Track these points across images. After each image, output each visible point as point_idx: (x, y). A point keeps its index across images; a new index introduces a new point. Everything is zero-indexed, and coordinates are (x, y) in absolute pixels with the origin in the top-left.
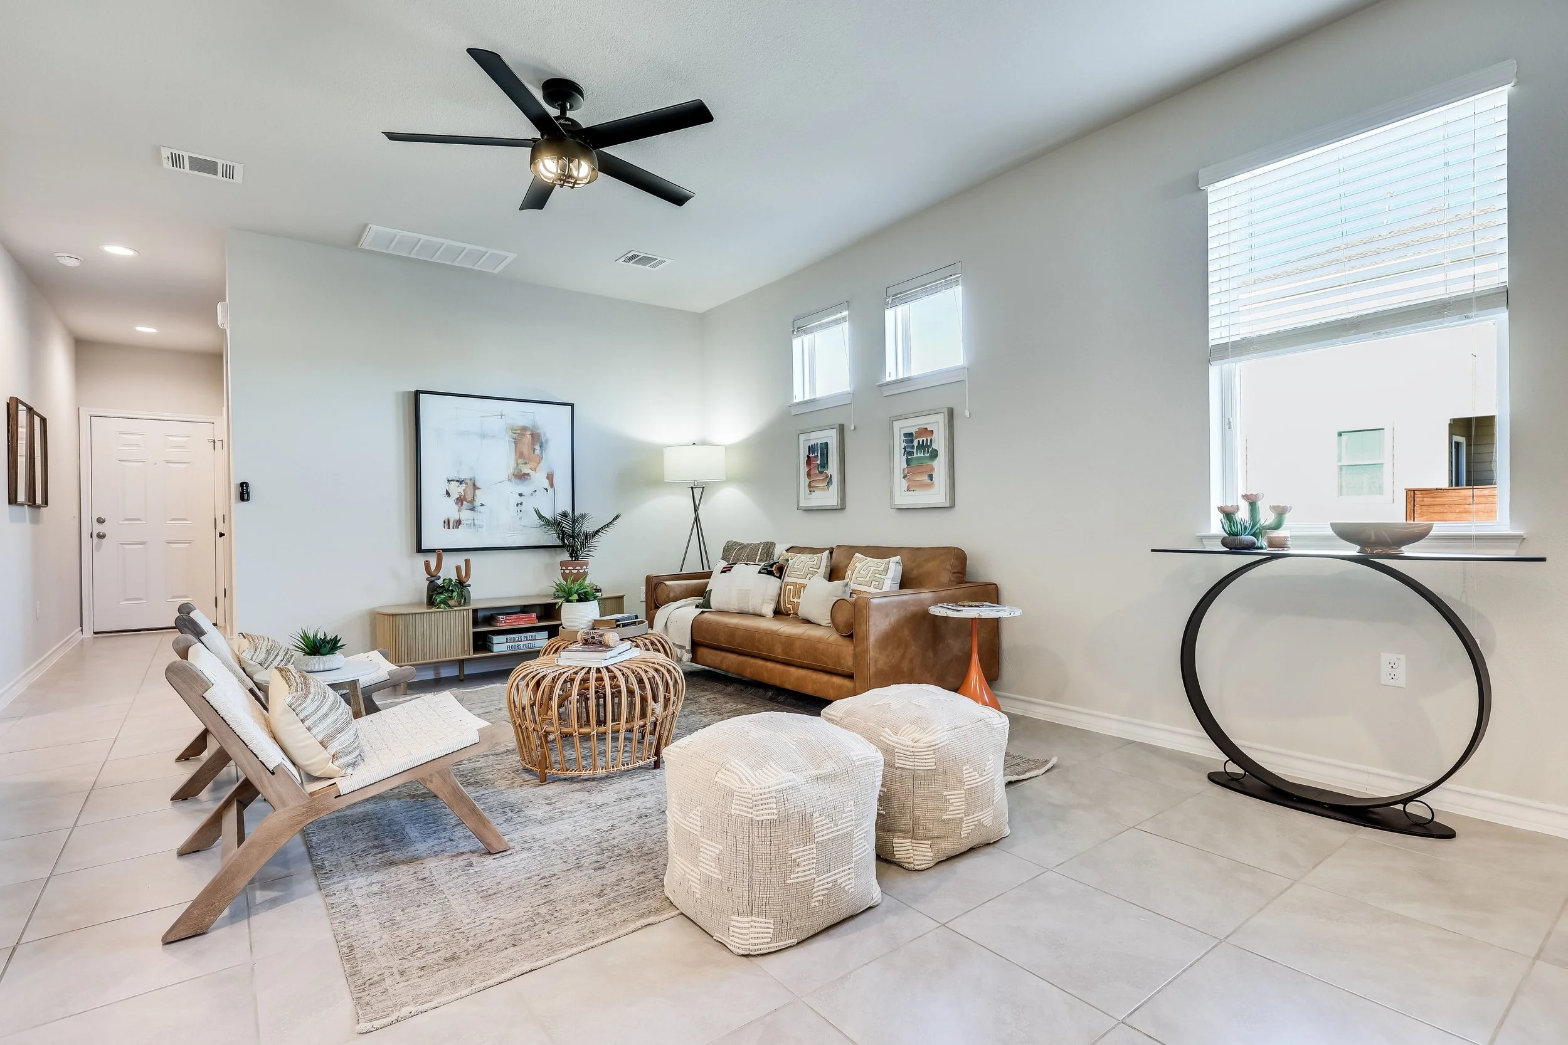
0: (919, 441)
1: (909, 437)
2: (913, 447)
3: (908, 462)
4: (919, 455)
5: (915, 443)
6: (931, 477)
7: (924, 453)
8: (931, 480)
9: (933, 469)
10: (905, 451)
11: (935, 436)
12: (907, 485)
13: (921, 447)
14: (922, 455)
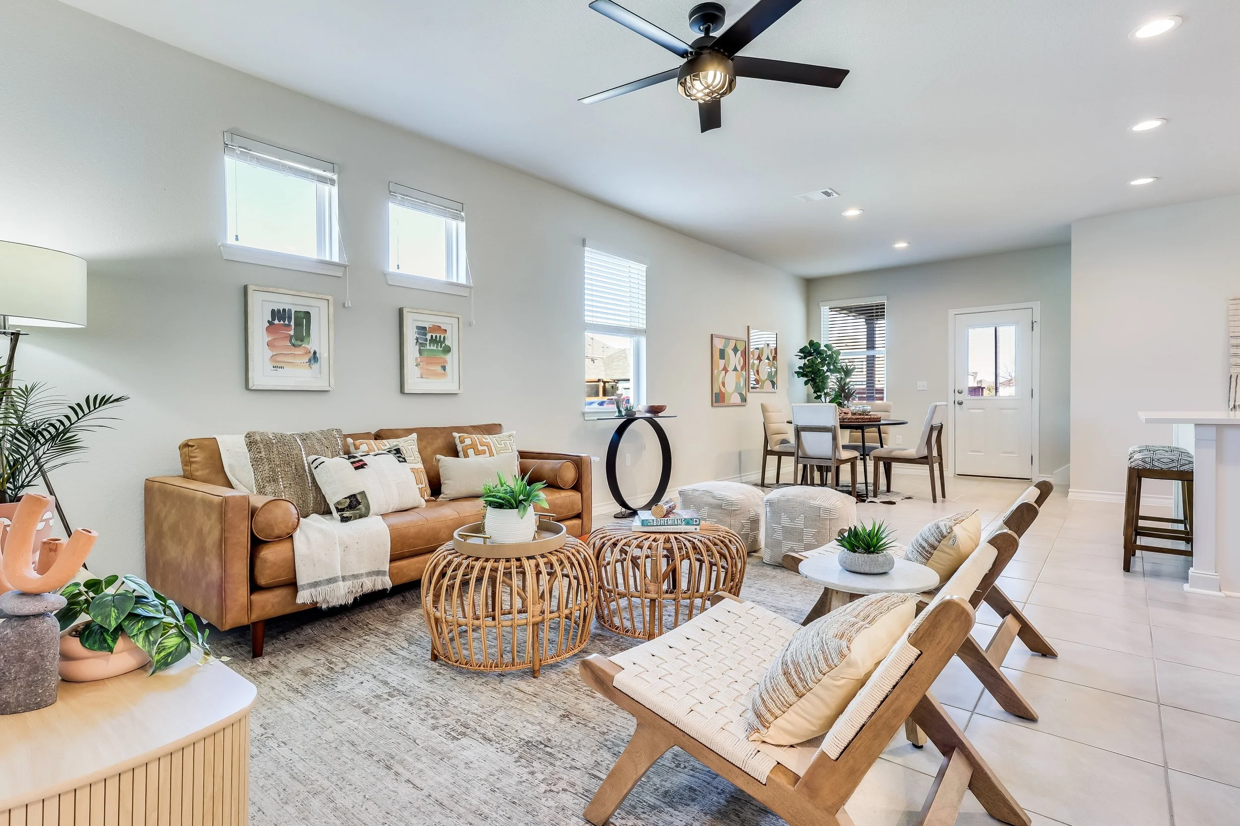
0: (432, 336)
1: (422, 330)
2: (426, 340)
3: (420, 352)
4: (432, 348)
5: (429, 337)
6: (444, 368)
7: (437, 347)
8: (445, 370)
9: (446, 362)
10: (417, 342)
11: (448, 335)
12: (420, 373)
13: (433, 341)
14: (435, 348)
